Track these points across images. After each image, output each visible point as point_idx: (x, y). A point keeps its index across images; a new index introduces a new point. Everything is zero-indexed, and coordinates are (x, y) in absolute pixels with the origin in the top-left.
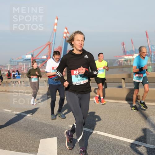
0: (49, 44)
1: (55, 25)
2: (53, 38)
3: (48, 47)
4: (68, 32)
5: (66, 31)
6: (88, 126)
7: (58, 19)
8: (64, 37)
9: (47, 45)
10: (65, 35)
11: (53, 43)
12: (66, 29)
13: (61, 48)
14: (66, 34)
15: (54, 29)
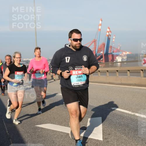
0: (95, 41)
1: (99, 26)
2: (98, 36)
3: (93, 44)
4: (110, 31)
5: (108, 30)
6: (127, 108)
7: (102, 21)
8: (107, 35)
9: (93, 42)
10: (108, 34)
11: (98, 40)
12: (109, 28)
13: (104, 45)
14: (109, 32)
15: (99, 29)
